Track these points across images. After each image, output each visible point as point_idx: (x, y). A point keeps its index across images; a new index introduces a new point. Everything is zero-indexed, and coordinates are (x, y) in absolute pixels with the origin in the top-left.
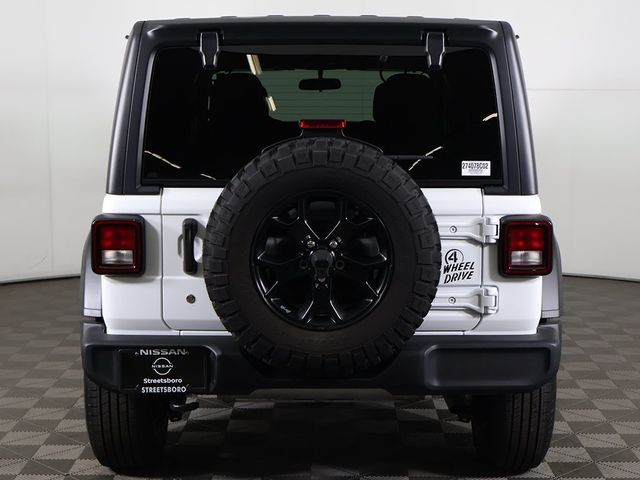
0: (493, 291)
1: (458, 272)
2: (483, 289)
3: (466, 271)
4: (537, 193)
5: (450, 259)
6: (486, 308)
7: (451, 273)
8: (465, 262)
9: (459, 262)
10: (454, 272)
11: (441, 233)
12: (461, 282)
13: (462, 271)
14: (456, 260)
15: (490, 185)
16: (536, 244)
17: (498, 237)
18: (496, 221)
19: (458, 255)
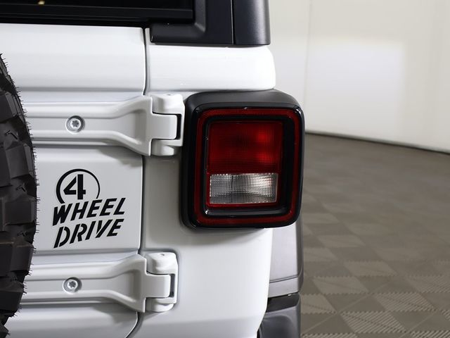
0: (167, 262)
1: (87, 221)
2: (142, 258)
3: (105, 219)
4: (268, 43)
5: (68, 191)
6: (151, 302)
7: (70, 224)
8: (104, 197)
9: (89, 197)
10: (78, 221)
11: (33, 132)
12: (94, 242)
13: (97, 219)
14: (81, 193)
15: (163, 21)
16: (265, 158)
17: (179, 143)
18: (177, 104)
19: (88, 183)
